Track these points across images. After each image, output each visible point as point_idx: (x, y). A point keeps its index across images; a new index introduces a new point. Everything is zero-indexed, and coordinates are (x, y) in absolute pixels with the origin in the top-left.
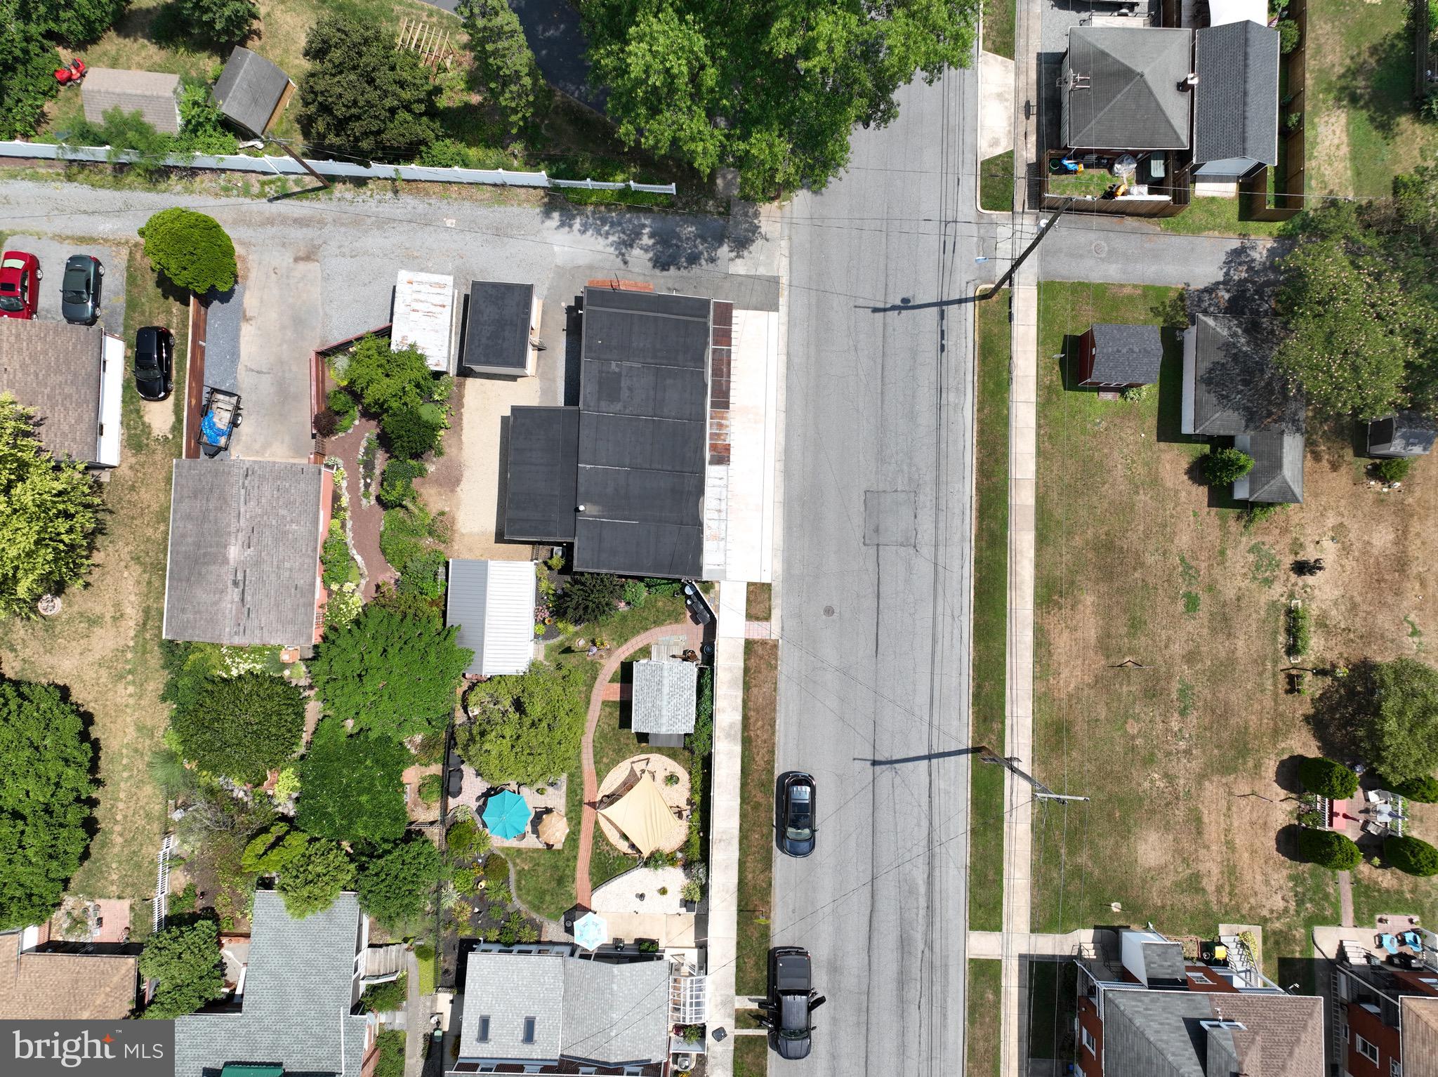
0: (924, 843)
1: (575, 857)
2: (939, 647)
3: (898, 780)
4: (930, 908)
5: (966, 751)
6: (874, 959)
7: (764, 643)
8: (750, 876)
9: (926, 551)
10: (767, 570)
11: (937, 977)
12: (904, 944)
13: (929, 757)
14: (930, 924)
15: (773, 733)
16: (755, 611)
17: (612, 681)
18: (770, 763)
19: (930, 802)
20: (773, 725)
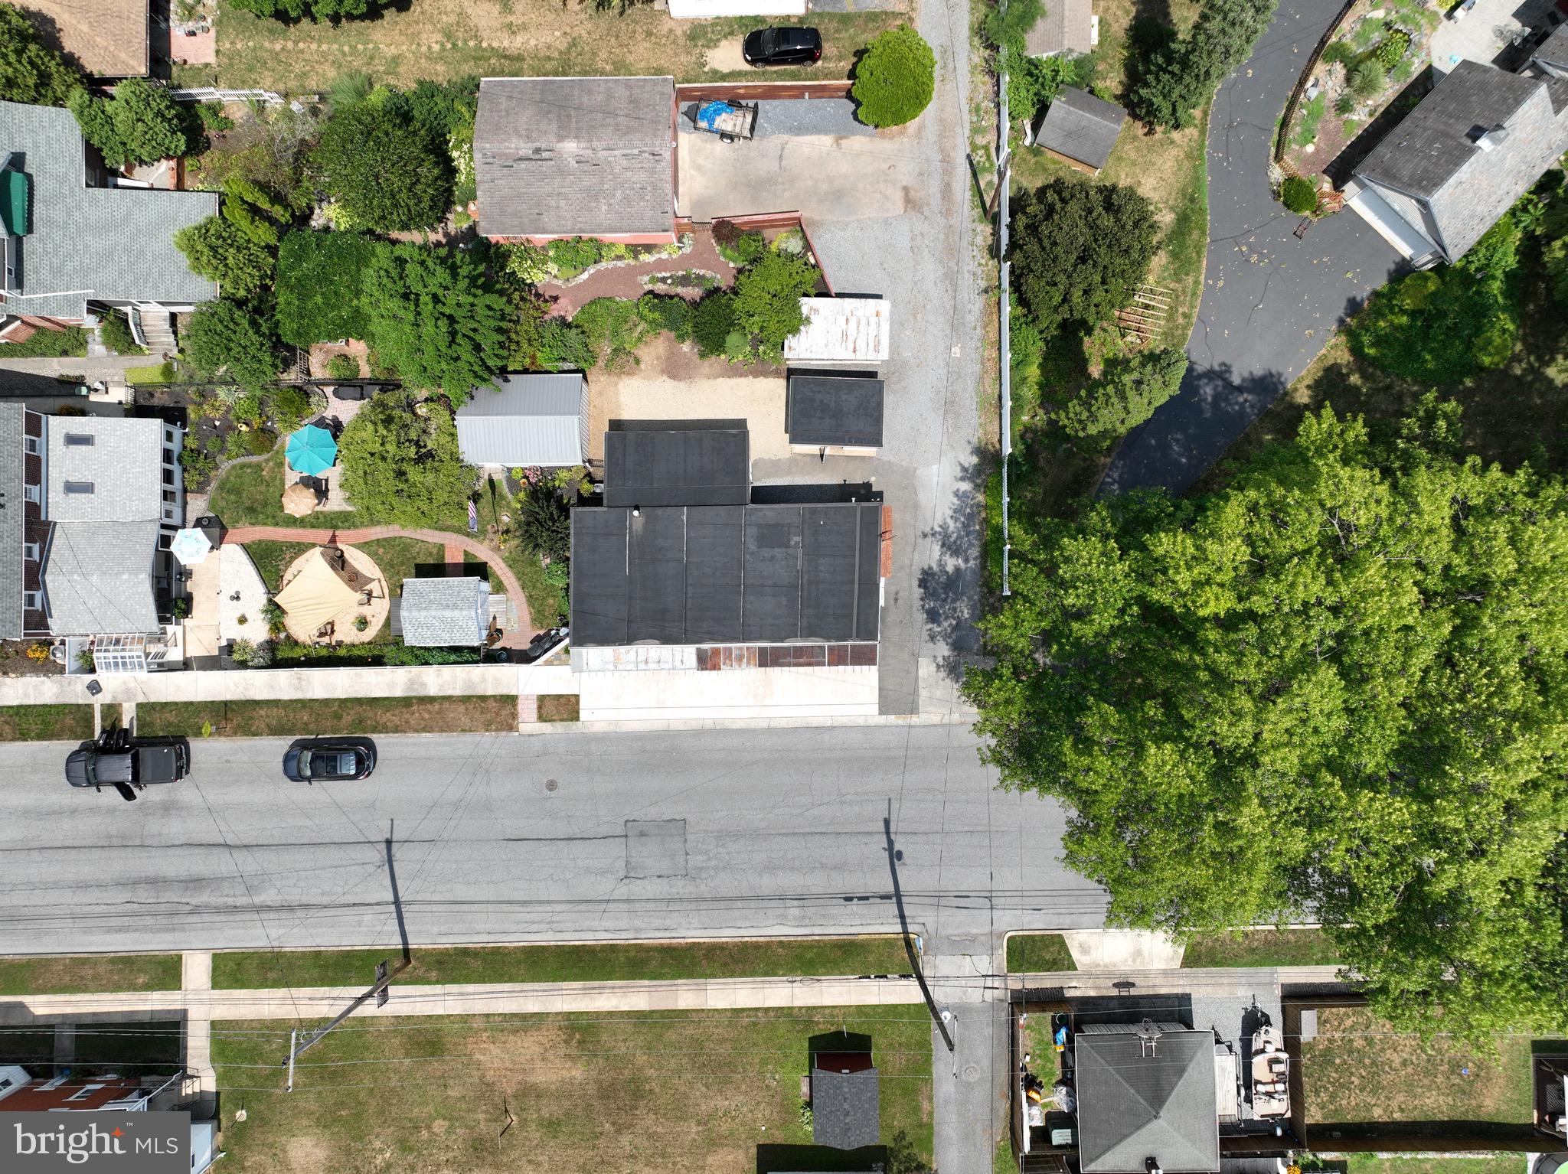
0: (305, 900)
1: (276, 524)
2: (516, 908)
3: (371, 868)
4: (235, 909)
5: (405, 942)
6: (178, 851)
7: (514, 715)
8: (263, 713)
9: (622, 891)
10: (595, 716)
11: (162, 921)
12: (196, 883)
13: (397, 902)
14: (218, 910)
15: (416, 731)
16: (547, 703)
17: (466, 554)
18: (384, 729)
19: (348, 905)
20: (425, 730)
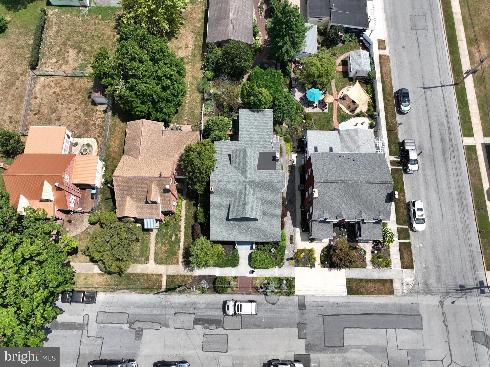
0: (444, 110)
1: (332, 115)
2: (439, 56)
3: (432, 93)
4: (449, 129)
5: (453, 85)
6: (434, 145)
7: (385, 56)
8: (390, 120)
9: (431, 31)
10: (384, 36)
11: (455, 150)
12: (442, 140)
13: (441, 86)
14: (450, 134)
15: (391, 80)
16: (381, 46)
17: (339, 65)
18: (392, 88)
19: (444, 99)
20: (391, 78)
